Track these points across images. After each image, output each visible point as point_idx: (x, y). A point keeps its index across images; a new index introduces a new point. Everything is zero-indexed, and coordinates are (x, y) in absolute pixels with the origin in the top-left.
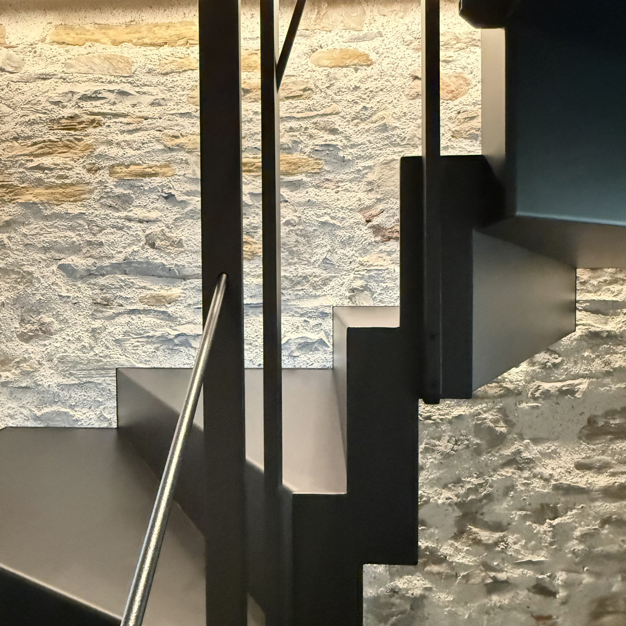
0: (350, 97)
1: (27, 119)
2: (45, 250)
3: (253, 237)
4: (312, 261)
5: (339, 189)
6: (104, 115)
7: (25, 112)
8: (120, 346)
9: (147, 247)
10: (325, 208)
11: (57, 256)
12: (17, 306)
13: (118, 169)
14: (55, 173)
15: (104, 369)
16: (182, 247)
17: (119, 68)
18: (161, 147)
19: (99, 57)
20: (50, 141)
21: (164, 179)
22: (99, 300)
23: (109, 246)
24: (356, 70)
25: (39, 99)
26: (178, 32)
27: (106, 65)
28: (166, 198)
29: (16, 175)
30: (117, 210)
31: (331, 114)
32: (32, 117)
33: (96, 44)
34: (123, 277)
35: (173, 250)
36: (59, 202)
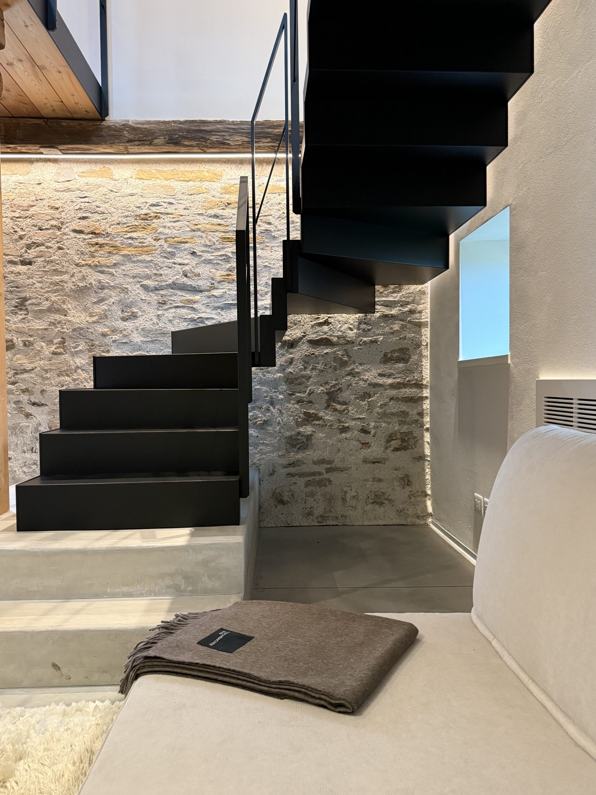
0: (277, 208)
1: (124, 215)
2: (134, 277)
3: (233, 272)
4: (260, 283)
5: (272, 250)
6: (162, 213)
7: (123, 211)
8: (171, 323)
9: (183, 276)
10: (266, 259)
11: (140, 280)
12: (120, 304)
13: (169, 239)
14: (138, 240)
15: (164, 334)
16: (200, 276)
17: (169, 191)
18: (189, 229)
19: (159, 186)
20: (135, 225)
21: (190, 245)
22: (161, 301)
23: (165, 276)
24: (280, 195)
25: (130, 205)
26: (196, 175)
27: (162, 189)
28: (192, 254)
29: (119, 241)
30: (169, 259)
31: (268, 215)
32: (127, 214)
33: (157, 179)
34: (172, 291)
35: (196, 278)
36: (141, 254)
